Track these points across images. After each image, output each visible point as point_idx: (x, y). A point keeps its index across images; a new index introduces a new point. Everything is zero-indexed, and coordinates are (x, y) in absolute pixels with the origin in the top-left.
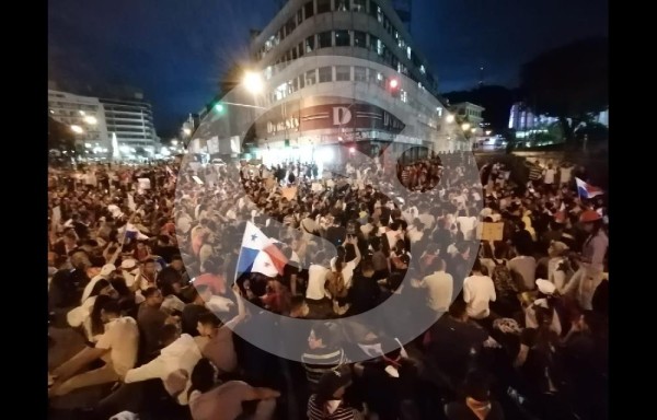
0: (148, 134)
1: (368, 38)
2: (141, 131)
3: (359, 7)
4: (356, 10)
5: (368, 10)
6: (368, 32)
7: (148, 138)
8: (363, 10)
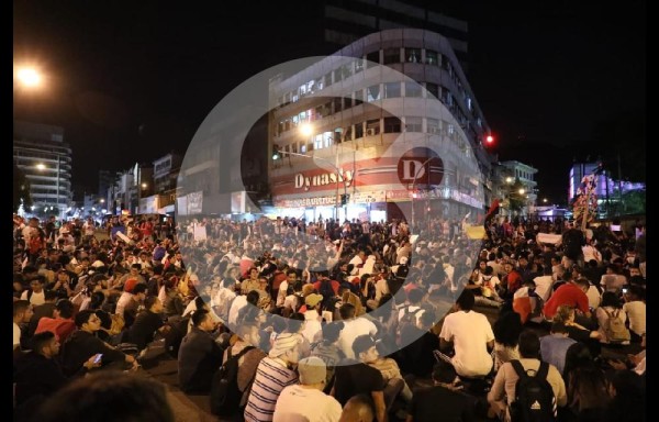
0: (62, 188)
1: (440, 90)
2: (53, 183)
3: (431, 60)
4: (427, 63)
5: (440, 64)
6: (441, 86)
7: (62, 193)
8: (434, 64)
